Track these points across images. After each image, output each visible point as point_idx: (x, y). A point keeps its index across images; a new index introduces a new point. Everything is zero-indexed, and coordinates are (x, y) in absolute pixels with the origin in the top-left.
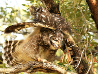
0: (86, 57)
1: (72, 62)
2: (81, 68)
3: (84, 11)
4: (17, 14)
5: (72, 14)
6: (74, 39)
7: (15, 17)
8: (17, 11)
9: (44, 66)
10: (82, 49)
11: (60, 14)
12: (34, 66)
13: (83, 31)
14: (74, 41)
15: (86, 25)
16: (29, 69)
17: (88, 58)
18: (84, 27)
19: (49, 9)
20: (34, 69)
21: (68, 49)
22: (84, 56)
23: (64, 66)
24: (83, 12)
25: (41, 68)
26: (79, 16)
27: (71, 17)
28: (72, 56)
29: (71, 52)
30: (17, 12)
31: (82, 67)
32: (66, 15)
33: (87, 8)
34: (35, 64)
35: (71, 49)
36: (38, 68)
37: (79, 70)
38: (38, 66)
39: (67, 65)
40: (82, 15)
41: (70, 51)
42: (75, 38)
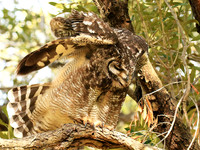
0: (186, 115)
1: (155, 126)
2: (174, 138)
3: (181, 16)
4: (37, 24)
5: (156, 23)
6: (160, 77)
7: (34, 30)
8: (38, 16)
9: (96, 135)
10: (177, 99)
11: (130, 22)
12: (76, 134)
13: (178, 60)
14: (160, 81)
15: (186, 47)
16: (65, 140)
17: (189, 117)
18: (181, 50)
19: (107, 12)
20: (75, 140)
21: (147, 97)
22: (182, 112)
23: (140, 134)
24: (179, 18)
25: (90, 138)
26: (170, 27)
27: (153, 29)
28: (155, 113)
29: (154, 105)
30: (39, 20)
31: (177, 137)
32: (144, 24)
33: (187, 10)
34: (76, 131)
35: (153, 98)
36: (84, 138)
37: (170, 144)
38: (83, 134)
39: (144, 132)
40: (176, 26)
41: (151, 101)
42: (163, 73)
